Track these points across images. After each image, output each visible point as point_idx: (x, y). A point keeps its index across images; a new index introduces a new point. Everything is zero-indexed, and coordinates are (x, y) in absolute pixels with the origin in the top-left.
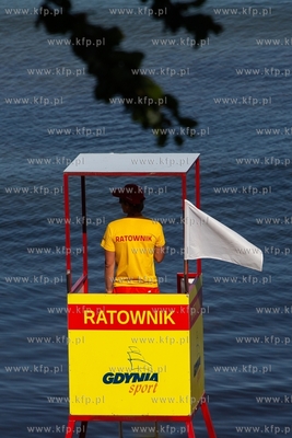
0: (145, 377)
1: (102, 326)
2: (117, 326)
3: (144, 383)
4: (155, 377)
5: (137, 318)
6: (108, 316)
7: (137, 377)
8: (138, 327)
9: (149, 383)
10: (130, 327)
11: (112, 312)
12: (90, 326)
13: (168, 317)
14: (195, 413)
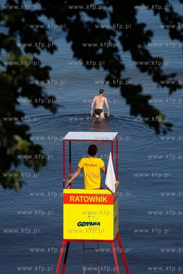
0: (95, 224)
1: (77, 203)
2: (83, 203)
3: (94, 226)
4: (99, 224)
5: (92, 199)
6: (80, 198)
7: (91, 224)
8: (92, 203)
9: (96, 226)
10: (89, 203)
11: (81, 197)
12: (72, 203)
13: (104, 199)
14: (115, 239)
